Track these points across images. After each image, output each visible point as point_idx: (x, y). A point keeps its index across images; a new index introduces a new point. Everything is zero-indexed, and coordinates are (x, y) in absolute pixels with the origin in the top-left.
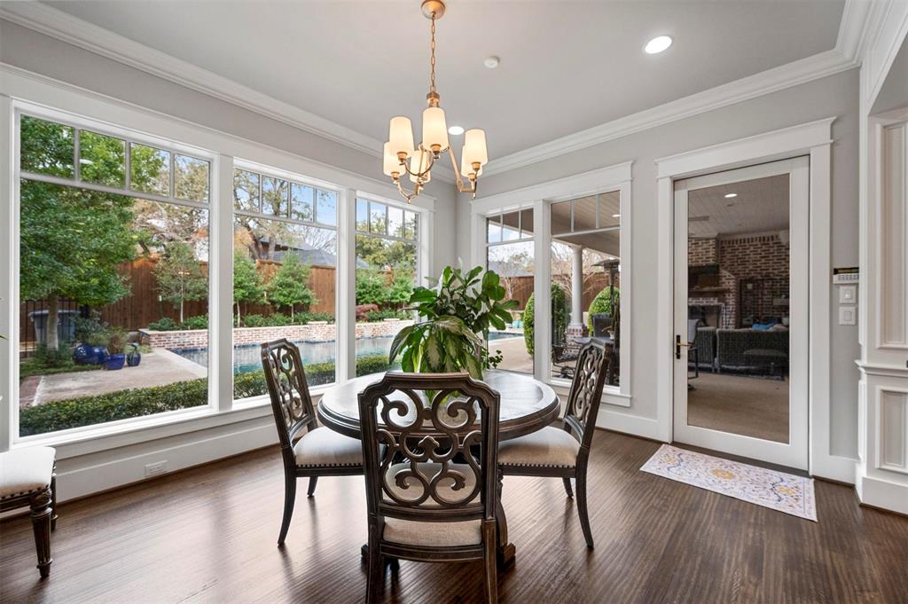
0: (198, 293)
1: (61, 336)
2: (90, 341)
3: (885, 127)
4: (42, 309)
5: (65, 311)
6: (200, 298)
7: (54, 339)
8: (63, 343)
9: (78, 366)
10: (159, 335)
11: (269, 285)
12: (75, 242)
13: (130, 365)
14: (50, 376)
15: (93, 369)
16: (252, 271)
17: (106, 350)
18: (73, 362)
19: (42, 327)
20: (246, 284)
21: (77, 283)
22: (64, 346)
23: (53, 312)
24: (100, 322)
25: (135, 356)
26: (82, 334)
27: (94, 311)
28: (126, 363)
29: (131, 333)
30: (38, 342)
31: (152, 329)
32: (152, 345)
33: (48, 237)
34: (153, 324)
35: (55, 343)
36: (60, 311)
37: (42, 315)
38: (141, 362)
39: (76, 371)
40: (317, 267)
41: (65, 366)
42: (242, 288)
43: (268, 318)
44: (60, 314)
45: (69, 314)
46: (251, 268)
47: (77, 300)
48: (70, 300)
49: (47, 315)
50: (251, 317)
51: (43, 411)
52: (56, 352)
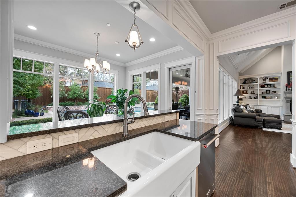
0: (63, 95)
1: (22, 107)
2: (30, 109)
3: (198, 60)
4: (17, 100)
5: (23, 100)
6: (63, 97)
7: (20, 108)
8: (22, 109)
9: (26, 116)
10: (51, 107)
11: (84, 93)
12: (25, 82)
13: (41, 116)
14: (18, 118)
15: (30, 116)
16: (79, 89)
17: (34, 111)
18: (25, 115)
19: (17, 105)
20: (77, 93)
21: (26, 92)
22: (23, 110)
23: (20, 100)
24: (33, 103)
25: (42, 113)
26: (28, 107)
27: (31, 100)
28: (39, 115)
29: (43, 107)
30: (16, 109)
31: (49, 106)
32: (49, 110)
33: (17, 80)
34: (49, 104)
35: (20, 109)
36: (22, 100)
37: (17, 101)
38: (44, 115)
39: (25, 117)
40: (100, 88)
41: (23, 115)
42: (76, 94)
43: (84, 103)
44: (22, 101)
45: (25, 101)
46: (79, 88)
47: (27, 97)
48: (25, 97)
49: (18, 101)
50: (79, 103)
51: (13, 123)
52: (20, 112)
